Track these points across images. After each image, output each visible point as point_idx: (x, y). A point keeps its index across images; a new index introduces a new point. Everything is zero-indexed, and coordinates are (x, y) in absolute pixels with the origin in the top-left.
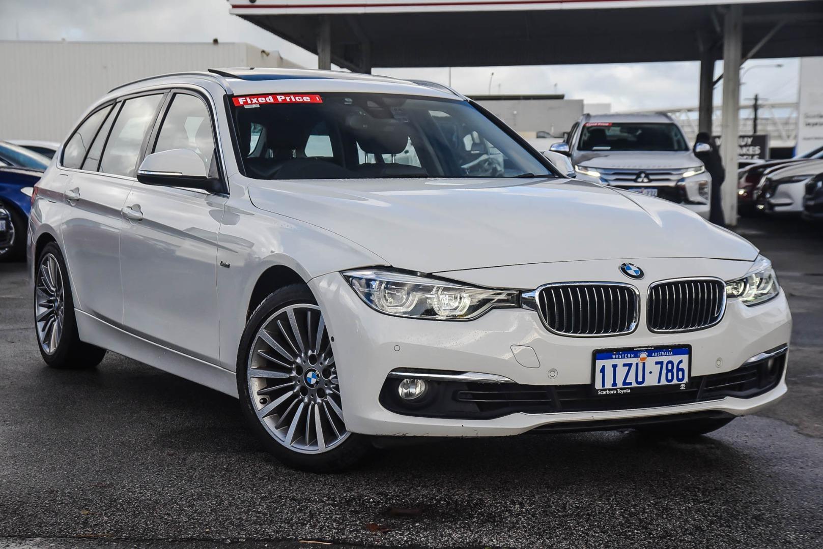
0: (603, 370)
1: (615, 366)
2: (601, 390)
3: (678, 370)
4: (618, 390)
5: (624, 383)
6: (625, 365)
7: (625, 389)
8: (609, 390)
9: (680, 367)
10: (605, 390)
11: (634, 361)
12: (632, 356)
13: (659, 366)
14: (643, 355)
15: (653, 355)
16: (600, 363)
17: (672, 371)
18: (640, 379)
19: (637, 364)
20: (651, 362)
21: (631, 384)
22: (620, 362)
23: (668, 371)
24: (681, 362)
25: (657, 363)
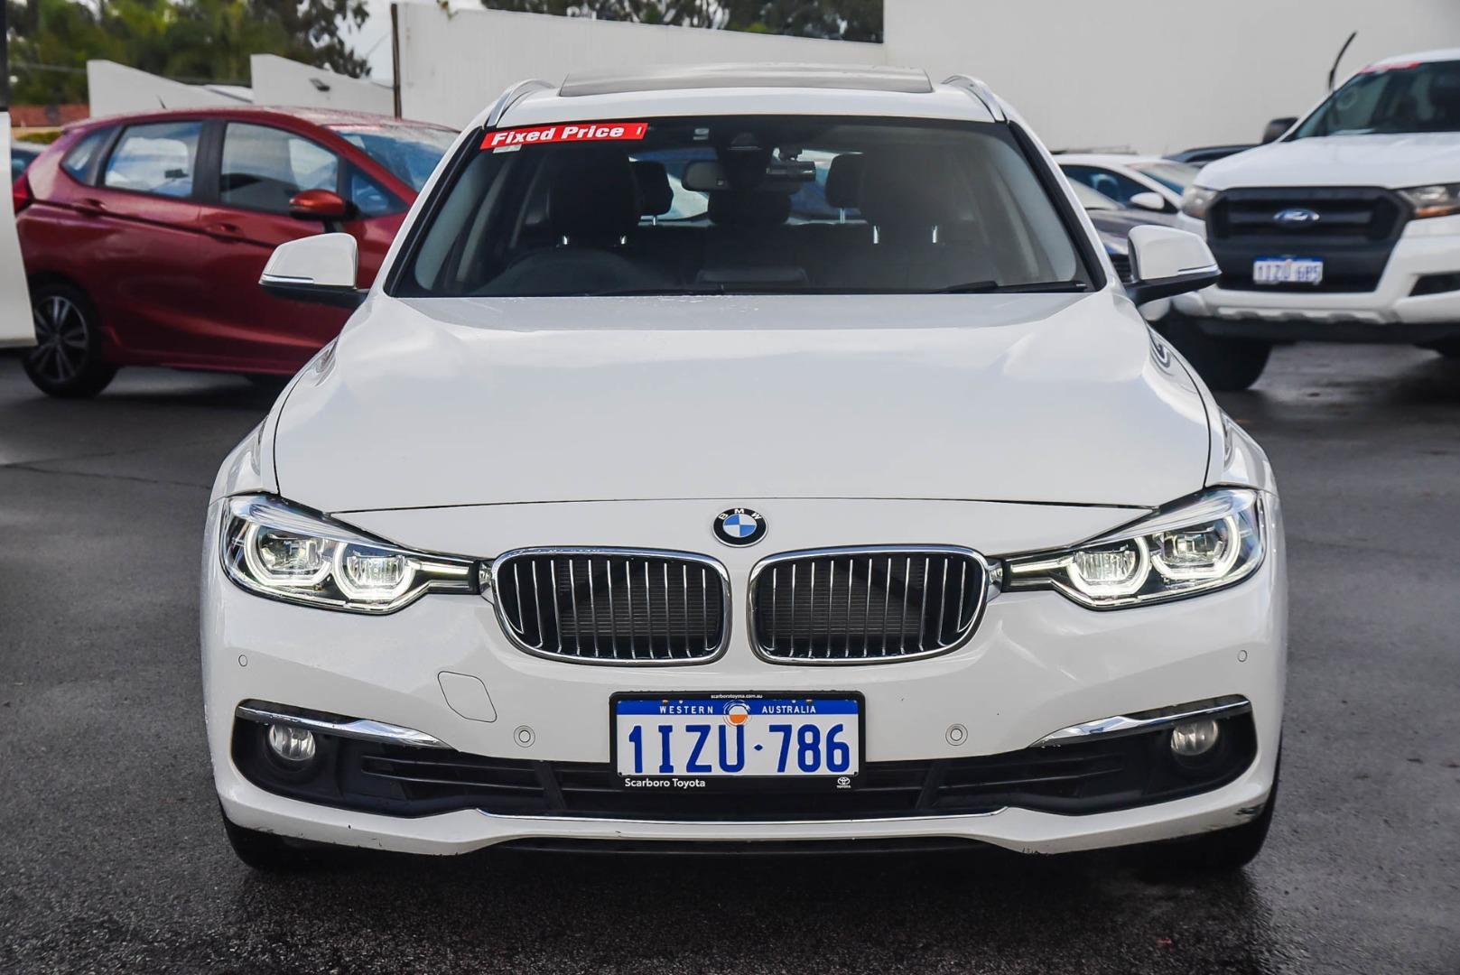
0: (636, 736)
1: (666, 731)
2: (633, 778)
3: (832, 746)
4: (675, 780)
5: (692, 765)
6: (690, 729)
7: (693, 778)
8: (652, 778)
9: (838, 738)
10: (643, 778)
11: (714, 721)
12: (710, 709)
13: (781, 735)
14: (739, 710)
15: (765, 710)
16: (626, 723)
17: (814, 747)
18: (732, 760)
19: (722, 729)
20: (758, 727)
21: (708, 768)
22: (679, 722)
23: (803, 747)
24: (839, 728)
25: (774, 729)
